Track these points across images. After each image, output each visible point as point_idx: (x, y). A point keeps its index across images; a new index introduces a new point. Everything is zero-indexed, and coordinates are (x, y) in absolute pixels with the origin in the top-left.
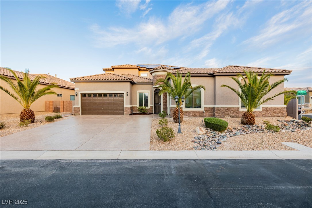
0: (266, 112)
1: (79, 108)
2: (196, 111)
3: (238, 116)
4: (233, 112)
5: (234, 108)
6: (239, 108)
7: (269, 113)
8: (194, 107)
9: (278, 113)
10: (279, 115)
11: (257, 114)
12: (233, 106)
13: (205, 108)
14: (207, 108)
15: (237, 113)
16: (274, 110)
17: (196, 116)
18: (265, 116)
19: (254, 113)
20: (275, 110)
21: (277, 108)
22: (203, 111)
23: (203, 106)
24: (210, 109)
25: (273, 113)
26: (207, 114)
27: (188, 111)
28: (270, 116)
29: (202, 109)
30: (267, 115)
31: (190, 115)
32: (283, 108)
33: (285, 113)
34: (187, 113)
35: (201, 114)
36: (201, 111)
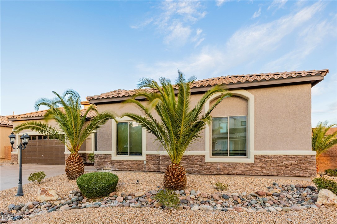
0: (264, 165)
1: (16, 155)
2: (131, 161)
3: (203, 171)
4: (193, 164)
5: (195, 156)
6: (204, 156)
7: (271, 168)
8: (130, 155)
9: (294, 169)
10: (297, 173)
11: (243, 169)
12: (193, 152)
13: (147, 155)
14: (150, 155)
15: (200, 165)
16: (284, 162)
17: (133, 170)
18: (262, 174)
19: (237, 167)
20: (286, 162)
21: (292, 158)
22: (143, 161)
23: (145, 152)
24: (156, 157)
25: (281, 168)
26: (151, 166)
27: (119, 161)
28: (275, 174)
29: (142, 158)
30: (266, 172)
31: (123, 167)
32: (306, 157)
33: (311, 168)
34: (118, 164)
35: (140, 166)
36: (140, 161)
